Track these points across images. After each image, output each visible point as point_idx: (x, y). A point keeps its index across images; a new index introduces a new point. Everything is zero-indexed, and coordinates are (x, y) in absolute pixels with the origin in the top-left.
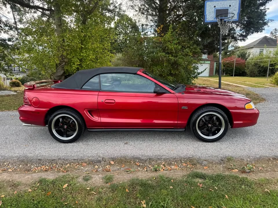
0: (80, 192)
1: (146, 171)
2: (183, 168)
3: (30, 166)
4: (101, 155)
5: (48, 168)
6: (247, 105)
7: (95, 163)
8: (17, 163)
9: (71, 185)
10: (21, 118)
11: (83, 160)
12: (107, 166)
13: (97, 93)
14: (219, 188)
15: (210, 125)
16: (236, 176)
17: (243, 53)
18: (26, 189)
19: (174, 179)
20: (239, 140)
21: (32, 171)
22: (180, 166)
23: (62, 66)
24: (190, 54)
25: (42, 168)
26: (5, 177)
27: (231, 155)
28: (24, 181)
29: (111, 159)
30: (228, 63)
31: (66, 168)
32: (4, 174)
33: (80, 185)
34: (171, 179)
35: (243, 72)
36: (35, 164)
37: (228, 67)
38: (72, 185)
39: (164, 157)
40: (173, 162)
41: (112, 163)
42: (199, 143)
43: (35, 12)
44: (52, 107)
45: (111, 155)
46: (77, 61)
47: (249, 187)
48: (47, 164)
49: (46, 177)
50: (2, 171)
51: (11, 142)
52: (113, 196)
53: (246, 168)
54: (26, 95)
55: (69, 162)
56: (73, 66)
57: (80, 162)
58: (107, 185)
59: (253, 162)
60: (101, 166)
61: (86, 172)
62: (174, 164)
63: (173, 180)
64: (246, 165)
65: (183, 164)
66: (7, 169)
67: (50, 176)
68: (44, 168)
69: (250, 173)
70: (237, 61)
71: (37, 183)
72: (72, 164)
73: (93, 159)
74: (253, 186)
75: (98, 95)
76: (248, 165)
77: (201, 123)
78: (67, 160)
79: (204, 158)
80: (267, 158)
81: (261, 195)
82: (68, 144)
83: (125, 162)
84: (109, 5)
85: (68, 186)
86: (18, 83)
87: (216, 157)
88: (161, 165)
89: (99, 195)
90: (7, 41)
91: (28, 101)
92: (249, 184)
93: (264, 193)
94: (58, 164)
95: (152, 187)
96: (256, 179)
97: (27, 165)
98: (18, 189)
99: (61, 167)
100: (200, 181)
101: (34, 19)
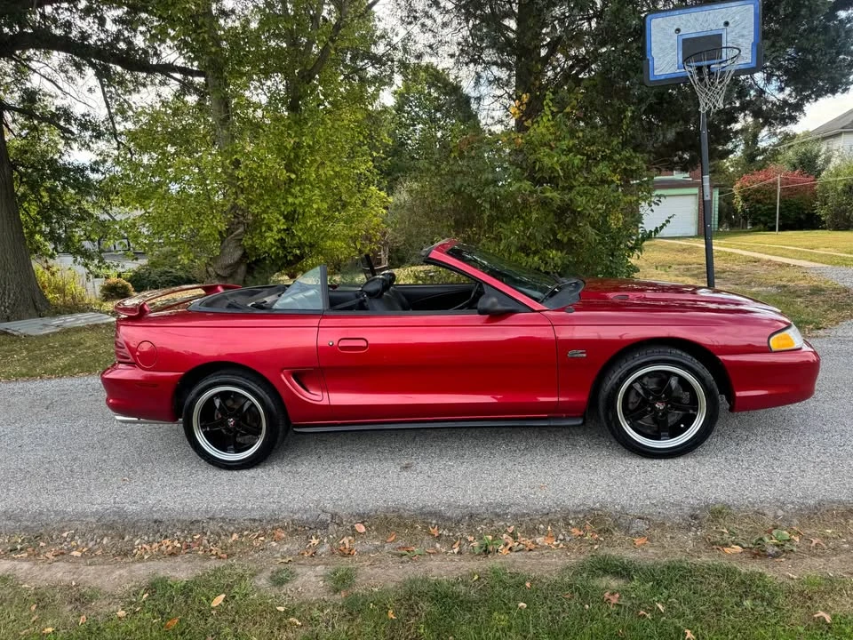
0: (258, 618)
1: (458, 553)
2: (571, 544)
3: (132, 540)
4: (329, 506)
5: (179, 545)
6: (776, 336)
7: (310, 529)
8: (96, 531)
9: (234, 597)
10: (111, 401)
11: (277, 521)
12: (346, 540)
13: (315, 322)
14: (670, 608)
15: (659, 406)
16: (728, 570)
17: (805, 154)
18: (111, 610)
19: (535, 579)
20: (758, 449)
21: (134, 556)
22: (561, 537)
23: (236, 236)
24: (615, 179)
25: (163, 547)
26: (59, 575)
27: (723, 498)
28: (108, 588)
29: (357, 518)
30: (757, 191)
31: (228, 545)
32: (57, 567)
33: (261, 597)
34: (525, 581)
35: (808, 215)
36: (146, 534)
37: (758, 201)
38: (237, 598)
39: (513, 510)
40: (541, 523)
41: (361, 528)
42: (628, 460)
43: (163, 83)
44: (193, 366)
45: (358, 505)
46: (278, 220)
47: (765, 604)
48: (178, 533)
49: (169, 573)
50: (56, 556)
51: (85, 471)
52: (350, 633)
53: (767, 540)
54: (120, 334)
55: (238, 529)
56: (267, 234)
57: (269, 526)
58: (337, 596)
59: (796, 521)
60: (328, 538)
61: (283, 557)
62: (545, 530)
63: (532, 581)
64: (770, 532)
65: (573, 530)
66: (68, 549)
67: (181, 572)
68: (168, 547)
69: (777, 557)
70: (786, 181)
71: (142, 592)
72: (246, 533)
73: (305, 517)
74: (780, 600)
75: (318, 327)
76: (774, 532)
77: (632, 398)
78: (231, 522)
79: (636, 512)
80: (842, 509)
81: (801, 629)
82: (240, 472)
83: (399, 525)
84: (375, 43)
85: (225, 600)
86: (124, 287)
87: (677, 505)
88: (505, 536)
89: (310, 629)
90: (88, 172)
91: (126, 351)
92: (767, 594)
93: (812, 623)
94: (208, 533)
95: (465, 604)
96: (793, 579)
97: (123, 539)
98: (91, 609)
99: (216, 543)
100: (615, 583)
101: (163, 102)
